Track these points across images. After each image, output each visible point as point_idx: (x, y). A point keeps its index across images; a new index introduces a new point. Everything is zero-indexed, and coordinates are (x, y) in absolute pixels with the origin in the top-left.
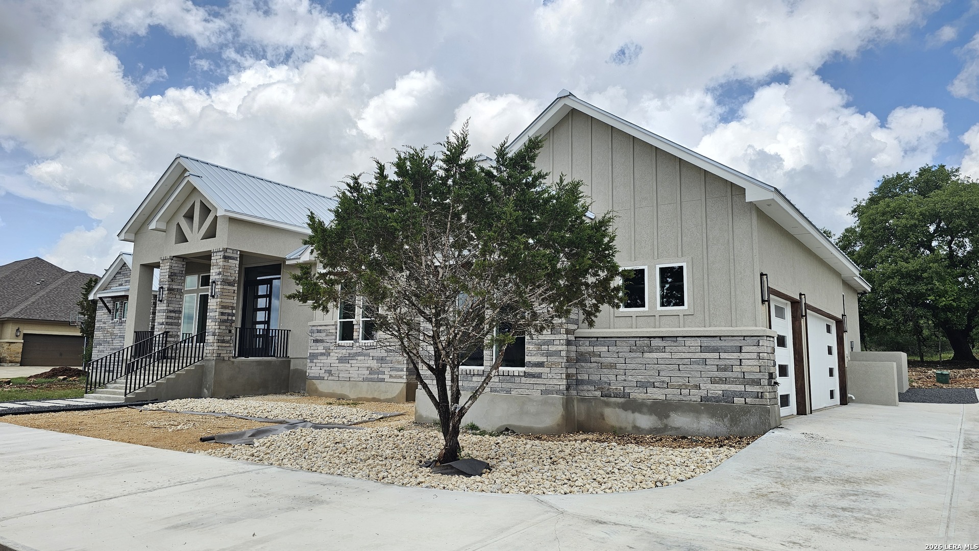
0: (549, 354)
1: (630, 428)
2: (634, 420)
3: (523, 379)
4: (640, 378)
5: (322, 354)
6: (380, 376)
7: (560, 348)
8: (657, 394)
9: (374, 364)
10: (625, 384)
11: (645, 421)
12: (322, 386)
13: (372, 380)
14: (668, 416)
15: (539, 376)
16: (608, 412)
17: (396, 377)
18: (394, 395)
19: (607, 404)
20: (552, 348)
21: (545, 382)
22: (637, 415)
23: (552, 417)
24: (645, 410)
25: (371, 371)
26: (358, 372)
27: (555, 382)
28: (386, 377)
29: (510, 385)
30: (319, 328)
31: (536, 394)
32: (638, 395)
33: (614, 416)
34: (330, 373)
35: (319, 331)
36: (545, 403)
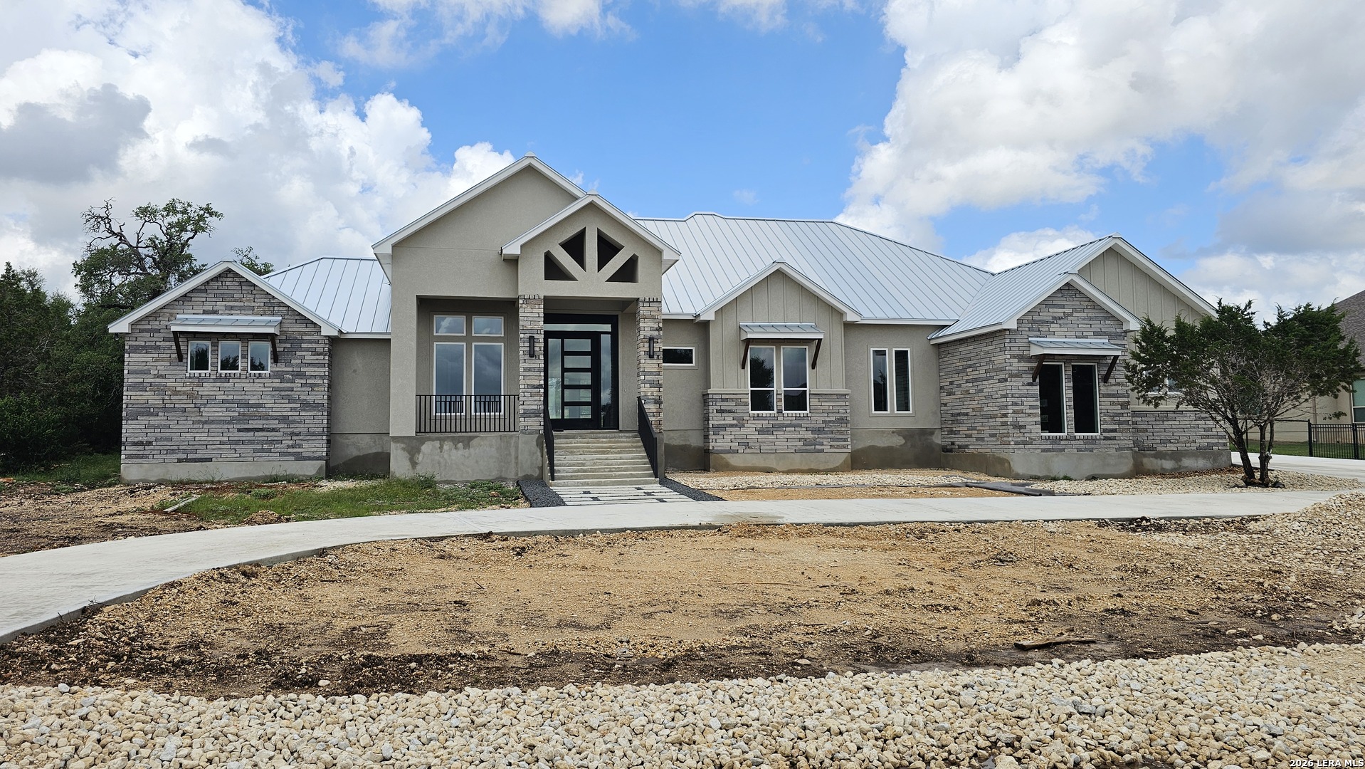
0: (1120, 423)
1: (1159, 470)
2: (1162, 464)
3: (1102, 442)
4: (1163, 438)
5: (732, 426)
6: (817, 447)
7: (1128, 419)
8: (1172, 447)
9: (809, 435)
10: (1153, 442)
11: (1168, 464)
12: (734, 460)
13: (807, 451)
14: (1180, 460)
15: (1114, 438)
16: (1145, 460)
17: (838, 447)
18: (837, 465)
19: (1145, 456)
20: (1122, 419)
21: (1119, 442)
22: (1163, 461)
23: (1127, 466)
24: (1167, 457)
25: (805, 442)
26: (787, 444)
27: (1126, 442)
28: (826, 448)
29: (1093, 446)
30: (723, 397)
31: (1112, 451)
32: (1161, 448)
33: (1149, 462)
34: (747, 445)
35: (723, 400)
36: (1121, 456)
